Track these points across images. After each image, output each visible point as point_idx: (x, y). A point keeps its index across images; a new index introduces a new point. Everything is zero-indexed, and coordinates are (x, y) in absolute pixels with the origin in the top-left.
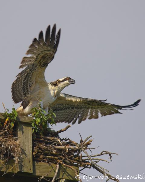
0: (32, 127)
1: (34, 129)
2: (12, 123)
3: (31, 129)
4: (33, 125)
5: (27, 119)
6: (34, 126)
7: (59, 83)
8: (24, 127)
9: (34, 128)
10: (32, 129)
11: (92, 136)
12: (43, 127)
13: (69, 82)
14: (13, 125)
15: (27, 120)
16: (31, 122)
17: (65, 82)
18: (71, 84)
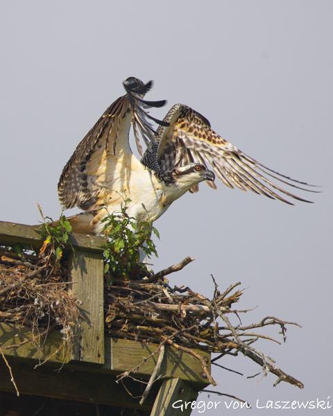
0: (104, 258)
1: (109, 263)
2: (58, 249)
3: (103, 265)
4: (106, 254)
5: (92, 241)
6: (110, 258)
7: (178, 178)
8: (87, 260)
9: (109, 261)
10: (105, 263)
11: (240, 283)
12: (130, 261)
13: (200, 175)
14: (59, 254)
15: (92, 243)
16: (102, 247)
17: (193, 175)
18: (204, 179)
